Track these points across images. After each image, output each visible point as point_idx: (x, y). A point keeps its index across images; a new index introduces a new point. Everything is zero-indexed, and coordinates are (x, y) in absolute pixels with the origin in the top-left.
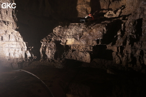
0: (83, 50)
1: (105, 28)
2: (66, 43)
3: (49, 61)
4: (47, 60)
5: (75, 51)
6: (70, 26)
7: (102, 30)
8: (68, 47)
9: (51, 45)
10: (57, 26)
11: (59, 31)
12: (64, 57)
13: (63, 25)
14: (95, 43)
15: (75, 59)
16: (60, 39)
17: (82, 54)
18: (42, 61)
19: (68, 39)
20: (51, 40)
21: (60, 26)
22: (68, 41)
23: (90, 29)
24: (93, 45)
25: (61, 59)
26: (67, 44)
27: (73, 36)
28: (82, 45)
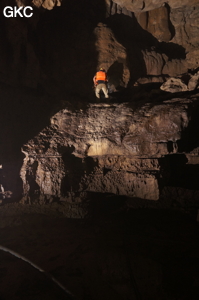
0: (133, 169)
1: (184, 115)
2: (86, 152)
3: (47, 201)
4: (42, 198)
5: (110, 170)
6: (90, 111)
7: (179, 118)
8: (91, 162)
9: (48, 159)
10: (59, 109)
11: (68, 122)
12: (85, 187)
13: (74, 108)
14: (164, 151)
15: (114, 191)
16: (70, 143)
17: (133, 178)
18: (27, 202)
19: (91, 142)
20: (47, 145)
21: (65, 111)
22: (92, 147)
23: (144, 116)
24: (159, 156)
25: (77, 195)
26: (89, 154)
27: (103, 133)
28: (130, 156)
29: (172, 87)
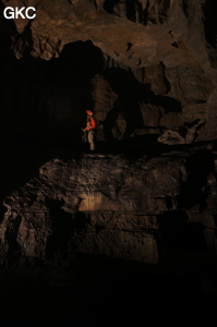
0: (130, 227)
1: (183, 169)
2: (77, 207)
5: (103, 228)
6: (84, 161)
7: (177, 172)
8: (83, 218)
9: (34, 214)
11: (58, 173)
12: (75, 247)
13: (66, 158)
14: (163, 207)
15: (108, 253)
17: (129, 237)
19: (84, 195)
20: (34, 198)
21: (56, 160)
22: (85, 201)
23: (141, 168)
24: (157, 213)
26: (80, 209)
27: (97, 186)
28: (126, 212)
29: (169, 139)
